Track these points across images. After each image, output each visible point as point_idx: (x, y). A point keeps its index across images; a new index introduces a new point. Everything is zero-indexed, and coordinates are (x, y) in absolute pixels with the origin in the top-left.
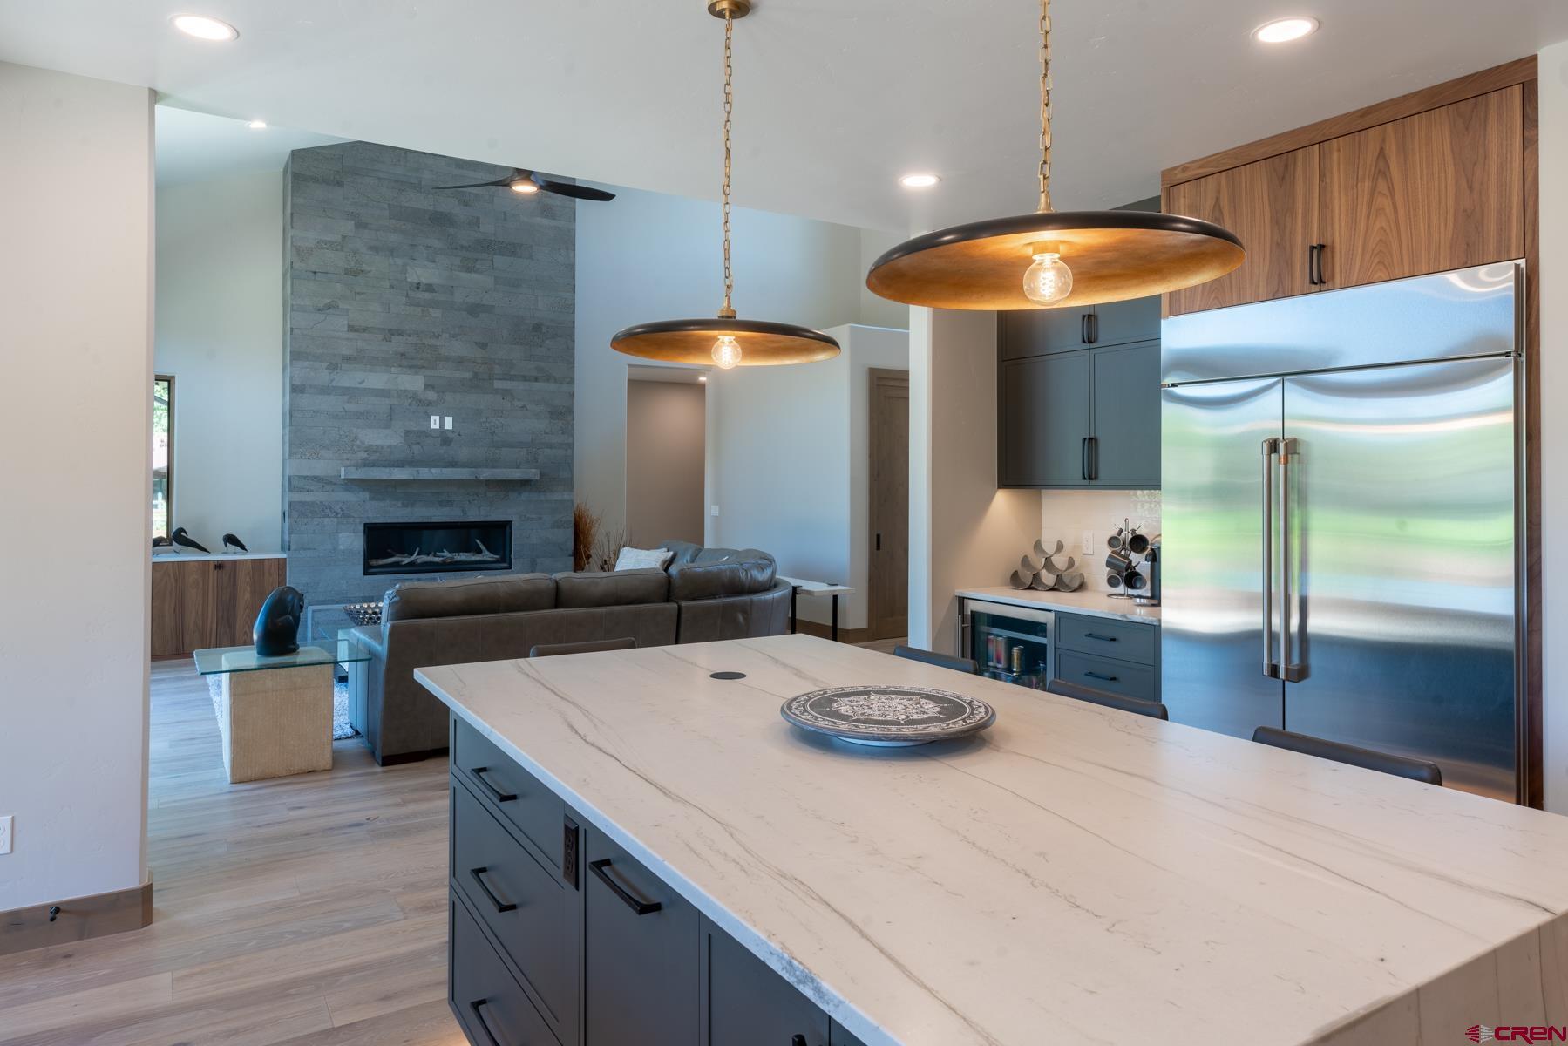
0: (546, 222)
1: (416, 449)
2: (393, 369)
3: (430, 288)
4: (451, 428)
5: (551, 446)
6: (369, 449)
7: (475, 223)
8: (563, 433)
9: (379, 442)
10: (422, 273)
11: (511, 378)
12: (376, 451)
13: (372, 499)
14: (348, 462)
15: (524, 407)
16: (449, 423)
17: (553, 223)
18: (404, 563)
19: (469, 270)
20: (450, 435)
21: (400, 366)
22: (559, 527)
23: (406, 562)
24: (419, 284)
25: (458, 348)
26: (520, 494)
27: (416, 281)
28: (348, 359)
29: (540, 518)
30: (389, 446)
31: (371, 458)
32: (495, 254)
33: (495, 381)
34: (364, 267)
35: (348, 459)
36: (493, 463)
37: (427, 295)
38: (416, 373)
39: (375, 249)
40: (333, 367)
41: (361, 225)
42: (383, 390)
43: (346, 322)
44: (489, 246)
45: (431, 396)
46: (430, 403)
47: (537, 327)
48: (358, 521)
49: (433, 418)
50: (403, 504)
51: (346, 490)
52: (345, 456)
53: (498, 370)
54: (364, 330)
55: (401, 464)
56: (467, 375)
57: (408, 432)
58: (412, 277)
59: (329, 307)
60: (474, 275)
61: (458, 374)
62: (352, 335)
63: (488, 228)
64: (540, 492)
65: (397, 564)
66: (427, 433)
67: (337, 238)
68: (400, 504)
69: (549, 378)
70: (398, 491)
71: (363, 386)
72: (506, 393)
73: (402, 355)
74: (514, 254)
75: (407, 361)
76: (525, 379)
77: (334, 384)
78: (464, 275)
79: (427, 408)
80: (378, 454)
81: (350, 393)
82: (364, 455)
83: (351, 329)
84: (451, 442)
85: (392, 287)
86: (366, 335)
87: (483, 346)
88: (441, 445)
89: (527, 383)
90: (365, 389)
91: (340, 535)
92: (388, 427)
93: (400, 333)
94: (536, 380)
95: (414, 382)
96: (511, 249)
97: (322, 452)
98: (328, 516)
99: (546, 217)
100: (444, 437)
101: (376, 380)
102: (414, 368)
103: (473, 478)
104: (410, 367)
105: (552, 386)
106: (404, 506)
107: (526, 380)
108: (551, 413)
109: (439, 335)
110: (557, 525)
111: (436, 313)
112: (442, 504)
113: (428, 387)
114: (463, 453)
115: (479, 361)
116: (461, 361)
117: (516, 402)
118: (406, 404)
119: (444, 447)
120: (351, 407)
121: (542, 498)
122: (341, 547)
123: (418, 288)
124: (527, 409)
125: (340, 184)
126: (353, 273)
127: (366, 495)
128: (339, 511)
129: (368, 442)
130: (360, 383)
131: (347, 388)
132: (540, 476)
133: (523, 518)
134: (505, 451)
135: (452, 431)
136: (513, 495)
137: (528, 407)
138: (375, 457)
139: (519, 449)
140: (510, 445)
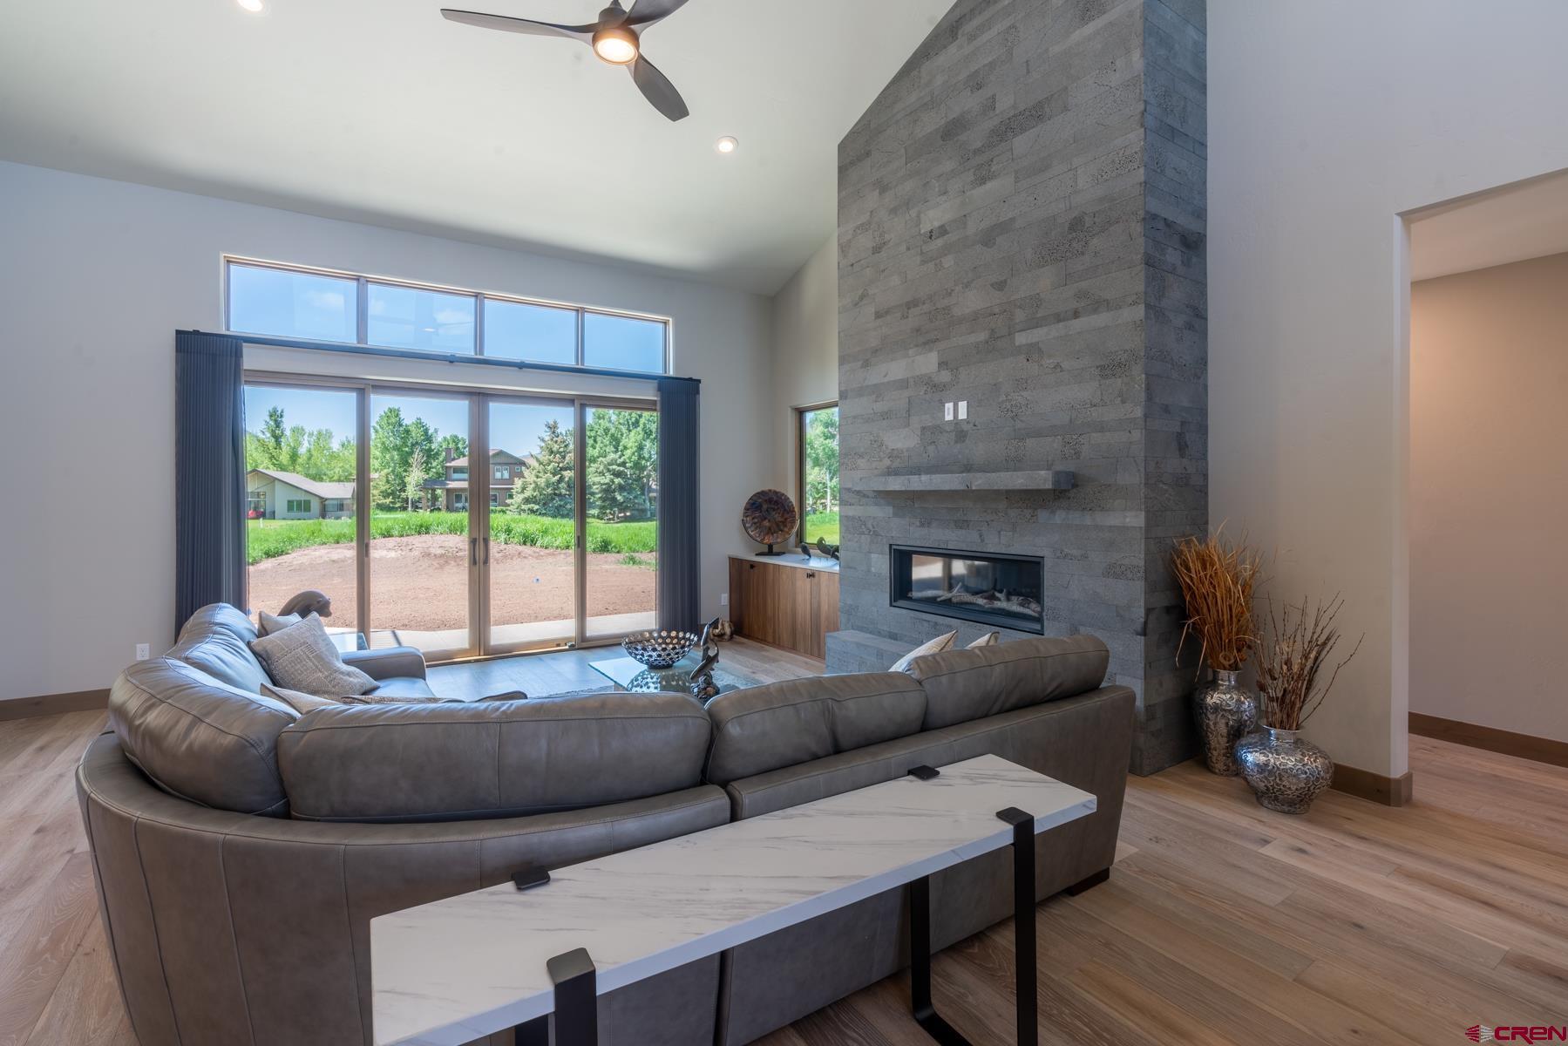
0: (1090, 28)
1: (931, 449)
2: (911, 352)
3: (943, 231)
4: (965, 417)
5: (1101, 428)
6: (893, 455)
7: (991, 105)
8: (1123, 402)
9: (899, 445)
10: (935, 216)
11: (1036, 324)
12: (897, 457)
13: (895, 515)
14: (876, 472)
15: (1058, 366)
16: (963, 410)
17: (1099, 23)
18: (939, 600)
19: (982, 181)
20: (965, 427)
21: (917, 346)
22: (1117, 576)
23: (943, 598)
24: (931, 232)
25: (972, 301)
26: (1053, 512)
27: (929, 228)
28: (875, 351)
29: (1085, 557)
30: (908, 450)
31: (894, 465)
32: (1015, 136)
33: (1017, 334)
34: (887, 237)
35: (876, 469)
36: (1016, 463)
37: (939, 242)
38: (931, 350)
39: (894, 211)
40: (866, 364)
41: (884, 189)
42: (901, 381)
43: (873, 310)
44: (1007, 130)
45: (945, 376)
46: (943, 387)
47: (1076, 224)
48: (886, 541)
49: (947, 405)
50: (920, 522)
51: (876, 505)
52: (874, 465)
53: (1020, 316)
54: (887, 312)
55: (917, 471)
56: (982, 336)
57: (924, 429)
58: (925, 228)
59: (862, 298)
60: (989, 185)
61: (972, 339)
62: (878, 322)
63: (1005, 104)
64: (1083, 509)
65: (933, 600)
66: (939, 428)
67: (867, 217)
68: (918, 524)
69: (1098, 305)
70: (916, 506)
71: (886, 380)
72: (1031, 351)
73: (917, 331)
74: (1040, 117)
75: (924, 339)
76: (1058, 318)
77: (866, 383)
78: (979, 192)
79: (938, 391)
80: (899, 460)
81: (878, 391)
82: (887, 462)
83: (878, 315)
84: (965, 436)
85: (908, 249)
86: (888, 318)
87: (1000, 286)
88: (956, 442)
89: (1061, 325)
90: (889, 383)
91: (873, 555)
92: (907, 424)
93: (915, 303)
94: (1076, 315)
95: (927, 363)
96: (1036, 114)
97: (860, 462)
98: (863, 533)
99: (1092, 19)
100: (960, 432)
101: (896, 369)
102: (928, 344)
103: (963, 487)
104: (925, 344)
105: (1101, 319)
106: (922, 525)
107: (1059, 321)
109: (952, 291)
110: (1113, 571)
111: (948, 262)
112: (959, 524)
113: (942, 364)
114: (978, 450)
115: (996, 310)
116: (976, 318)
117: (1047, 362)
118: (922, 392)
119: (958, 446)
120: (880, 407)
121: (1088, 520)
122: (874, 570)
123: (931, 237)
124: (1062, 370)
125: (868, 154)
126: (877, 250)
127: (889, 510)
128: (871, 528)
129: (892, 446)
130: (885, 376)
131: (875, 385)
132: (1056, 482)
133: (1058, 554)
134: (1030, 442)
135: (967, 421)
136: (1043, 515)
137: (1065, 365)
138: (897, 464)
139: (1050, 439)
140: (1038, 434)
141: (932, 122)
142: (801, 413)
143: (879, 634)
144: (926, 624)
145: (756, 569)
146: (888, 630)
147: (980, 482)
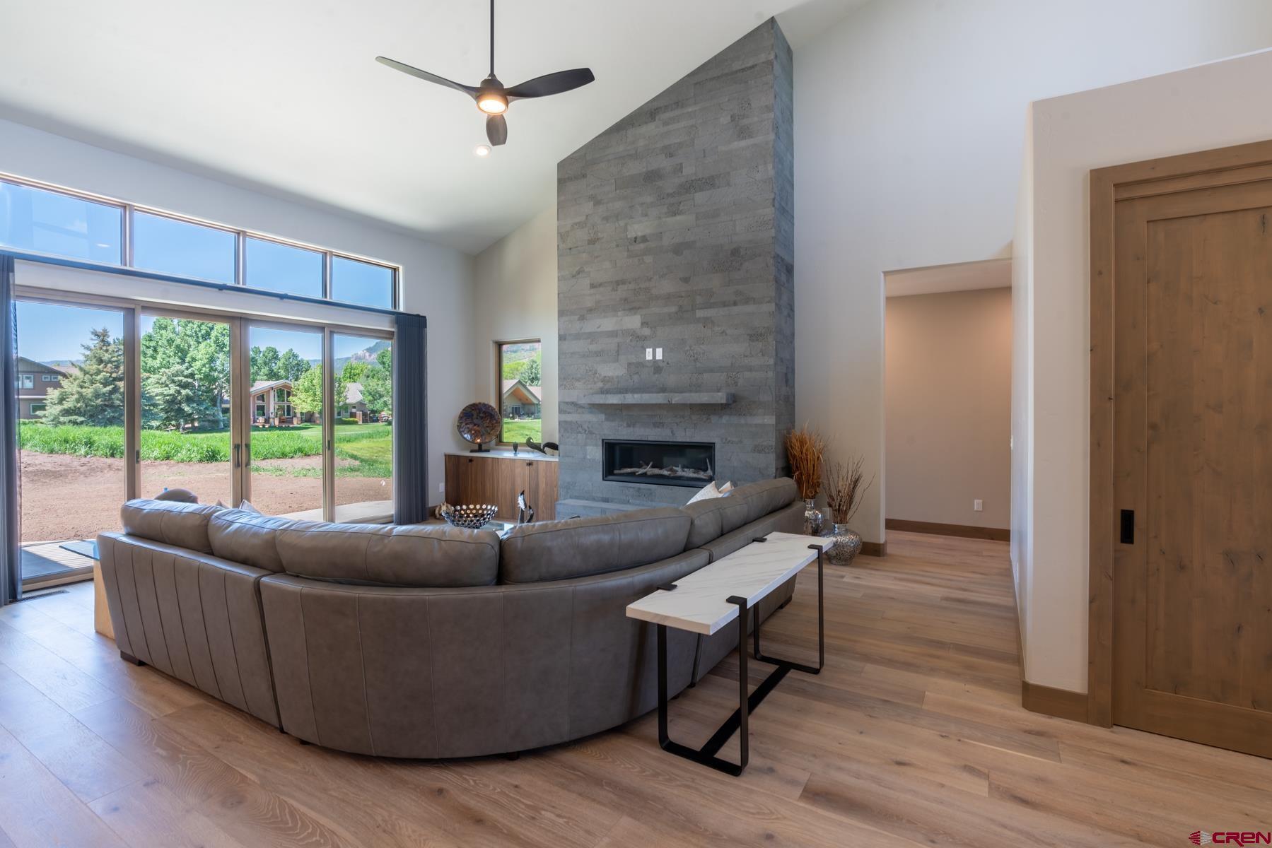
0: (743, 143)
1: (636, 377)
2: (620, 313)
3: (644, 239)
4: (661, 358)
5: (750, 369)
6: (604, 380)
7: (679, 169)
8: (763, 355)
9: (610, 374)
10: (638, 228)
11: (710, 307)
12: (608, 382)
13: (607, 419)
14: (591, 391)
15: (723, 332)
16: (659, 354)
17: (749, 142)
18: (637, 474)
19: (674, 214)
20: (661, 364)
21: (624, 310)
22: (760, 452)
23: (640, 473)
24: (636, 238)
25: (666, 286)
26: (721, 417)
27: (634, 235)
28: (590, 310)
29: (741, 442)
30: (617, 377)
31: (607, 387)
32: (696, 192)
33: (697, 311)
34: (600, 235)
35: (591, 389)
36: (697, 388)
37: (642, 246)
38: (635, 314)
39: (606, 219)
40: (582, 318)
41: (598, 203)
42: (612, 332)
43: (589, 282)
44: (689, 187)
45: (646, 332)
46: (645, 338)
47: (735, 252)
48: (598, 437)
49: (647, 350)
50: (627, 424)
51: (591, 413)
52: (589, 386)
53: (699, 300)
54: (600, 285)
55: (625, 391)
56: (673, 309)
57: (630, 364)
58: (631, 235)
59: (579, 273)
60: (678, 218)
61: (666, 310)
62: (593, 291)
63: (689, 171)
64: (739, 415)
65: (633, 474)
66: (642, 364)
67: (583, 218)
68: (625, 425)
69: (748, 300)
70: (624, 414)
71: (599, 330)
72: (706, 322)
73: (625, 300)
74: (713, 185)
75: (629, 306)
76: (724, 304)
77: (583, 331)
78: (671, 220)
79: (641, 341)
80: (610, 384)
81: (592, 337)
82: (600, 385)
83: (592, 286)
84: (661, 370)
85: (617, 246)
86: (601, 289)
87: (686, 280)
88: (654, 373)
89: (726, 308)
90: (602, 332)
91: (588, 447)
92: (617, 361)
93: (623, 282)
94: (735, 304)
95: (633, 322)
96: (709, 183)
97: (577, 384)
98: (580, 432)
99: (744, 138)
100: (656, 367)
101: (607, 324)
102: (633, 310)
103: (666, 402)
104: (631, 309)
105: (750, 308)
106: (629, 426)
107: (725, 306)
108: (751, 336)
109: (651, 278)
110: (758, 449)
111: (649, 259)
112: (656, 425)
113: (644, 324)
114: (671, 379)
115: (683, 294)
116: (668, 298)
117: (716, 329)
118: (628, 341)
119: (657, 376)
120: (593, 347)
121: (743, 421)
122: (588, 457)
123: (635, 241)
124: (726, 334)
125: (584, 176)
126: (592, 242)
127: (602, 417)
128: (586, 428)
129: (603, 374)
130: (598, 328)
131: (590, 333)
132: (727, 399)
133: (724, 441)
134: (706, 376)
135: (662, 361)
136: (714, 419)
137: (727, 332)
138: (608, 386)
139: (719, 374)
140: (711, 371)
141: (635, 168)
142: (499, 345)
143: (594, 499)
144: (631, 490)
145: (474, 463)
146: (601, 496)
147: (676, 399)
